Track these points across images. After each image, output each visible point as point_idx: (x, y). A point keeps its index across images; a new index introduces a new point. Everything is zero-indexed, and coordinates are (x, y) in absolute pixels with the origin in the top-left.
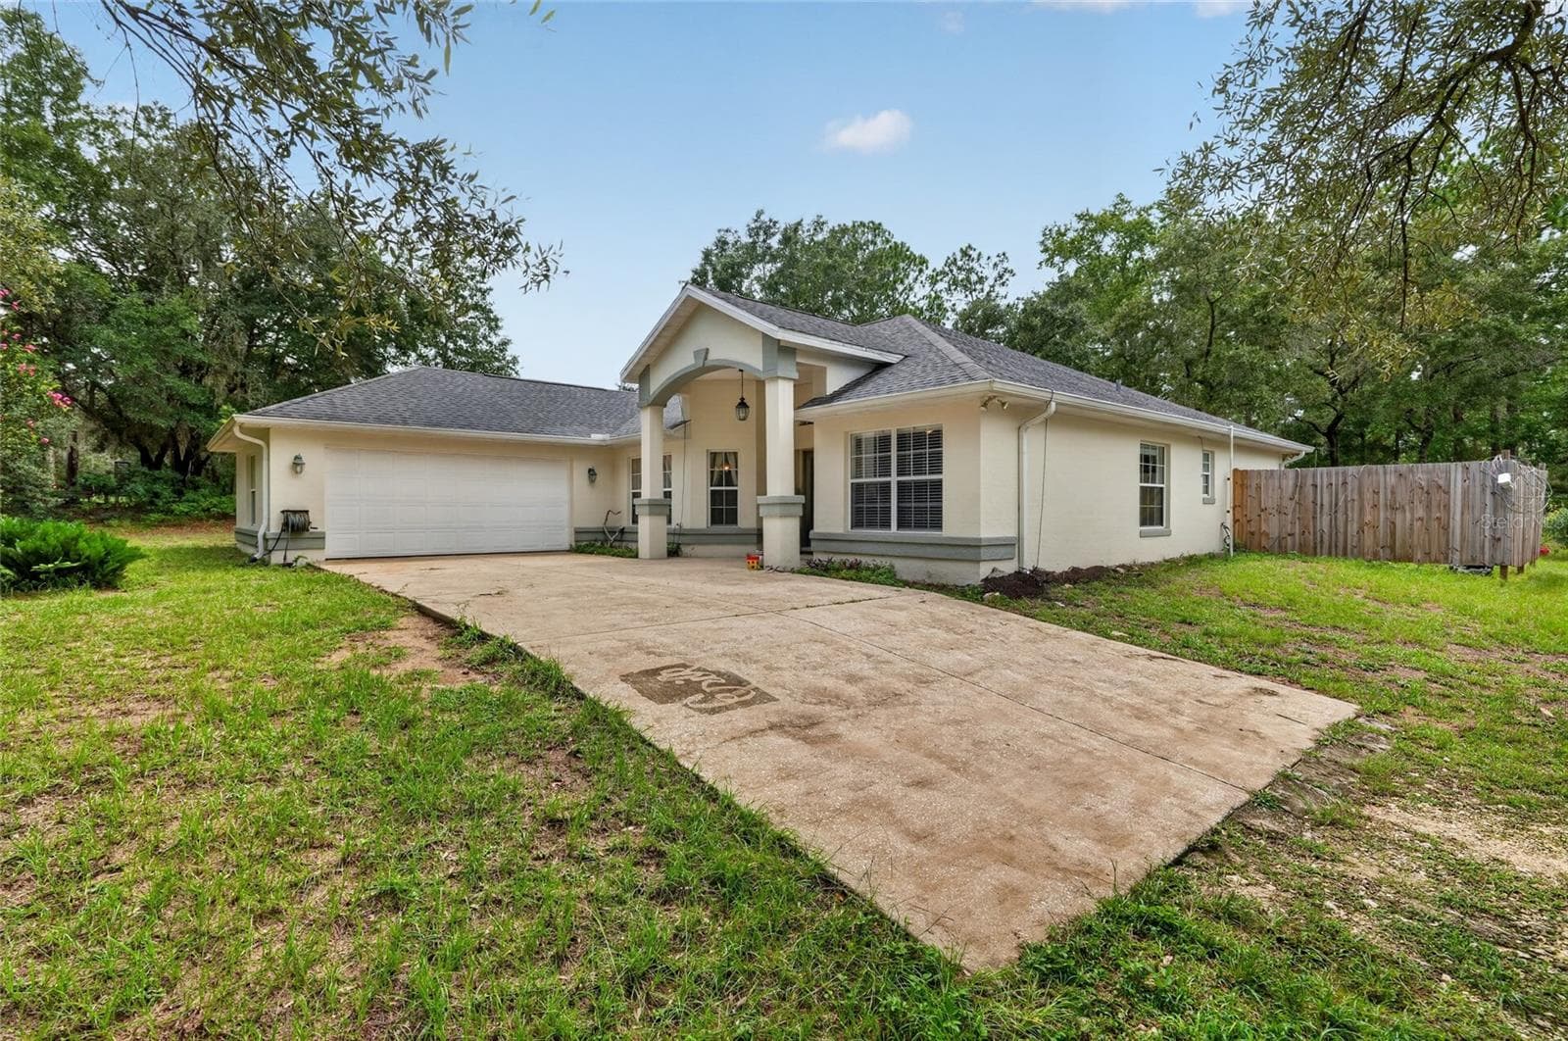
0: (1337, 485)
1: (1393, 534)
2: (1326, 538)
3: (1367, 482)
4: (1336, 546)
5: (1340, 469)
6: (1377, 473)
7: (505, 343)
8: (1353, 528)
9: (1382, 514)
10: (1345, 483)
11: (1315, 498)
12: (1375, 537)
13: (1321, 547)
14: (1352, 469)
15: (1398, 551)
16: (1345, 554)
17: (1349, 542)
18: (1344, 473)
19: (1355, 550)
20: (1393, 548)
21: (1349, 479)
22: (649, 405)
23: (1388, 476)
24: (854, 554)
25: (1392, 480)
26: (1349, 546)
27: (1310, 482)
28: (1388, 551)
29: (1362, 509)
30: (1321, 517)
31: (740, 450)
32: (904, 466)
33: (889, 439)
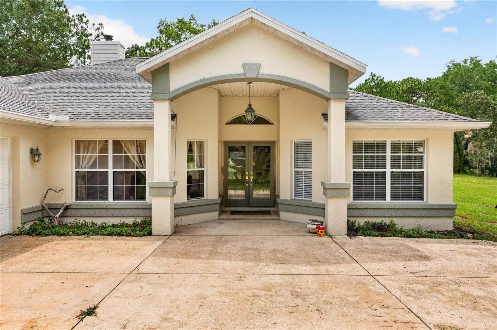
22: (169, 99)
31: (207, 141)
32: (395, 163)
33: (384, 145)
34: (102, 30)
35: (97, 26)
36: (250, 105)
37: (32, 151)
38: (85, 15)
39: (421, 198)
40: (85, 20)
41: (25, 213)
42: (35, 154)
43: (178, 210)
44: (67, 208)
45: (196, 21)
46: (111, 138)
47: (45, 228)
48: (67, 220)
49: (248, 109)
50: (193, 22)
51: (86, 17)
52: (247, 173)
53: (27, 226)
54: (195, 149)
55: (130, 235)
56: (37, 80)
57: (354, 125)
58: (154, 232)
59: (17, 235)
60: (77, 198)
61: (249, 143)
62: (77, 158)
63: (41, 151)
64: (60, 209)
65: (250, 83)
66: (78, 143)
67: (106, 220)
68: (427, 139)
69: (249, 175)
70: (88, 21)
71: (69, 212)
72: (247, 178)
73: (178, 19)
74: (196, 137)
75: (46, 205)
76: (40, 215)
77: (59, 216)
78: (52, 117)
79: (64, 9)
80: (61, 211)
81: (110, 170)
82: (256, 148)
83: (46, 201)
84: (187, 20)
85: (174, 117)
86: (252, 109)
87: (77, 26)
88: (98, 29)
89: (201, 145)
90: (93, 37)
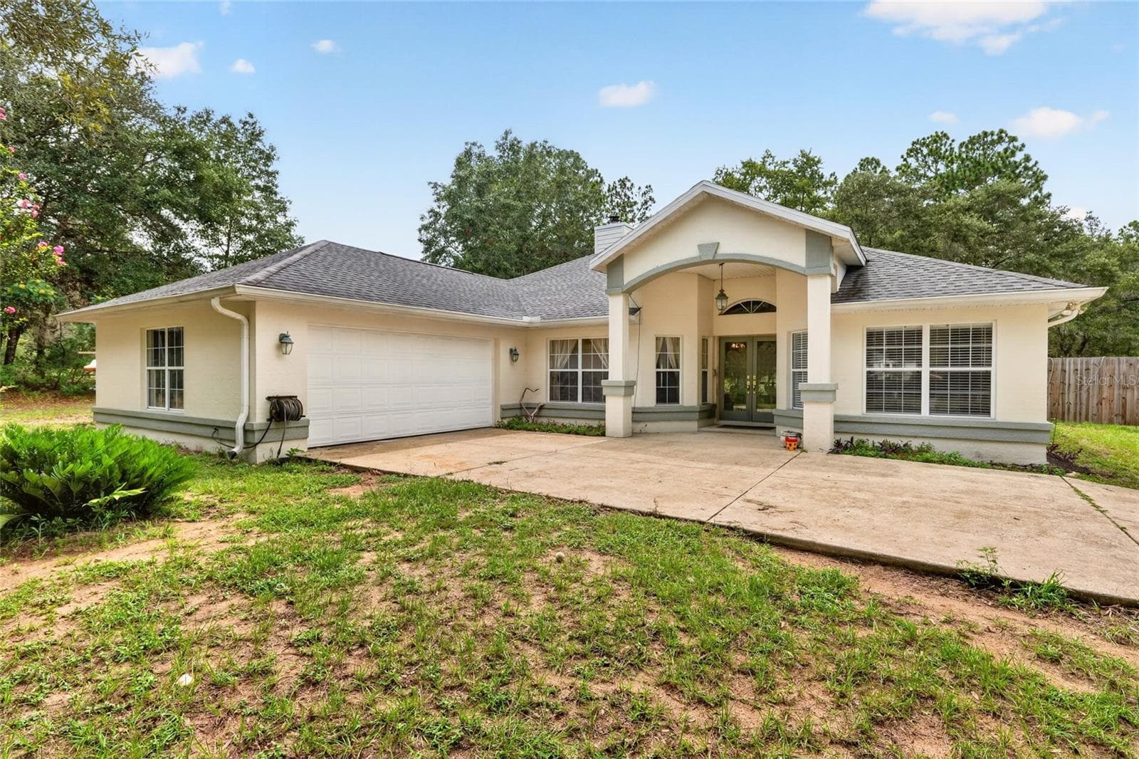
0: (1081, 370)
1: (1124, 406)
2: (1072, 407)
3: (1106, 369)
4: (1080, 414)
5: (1085, 359)
6: (1113, 362)
7: (290, 224)
8: (1094, 401)
9: (1116, 392)
10: (1087, 369)
11: (1064, 379)
12: (1110, 408)
13: (1068, 414)
14: (1093, 360)
15: (1128, 417)
16: (1087, 419)
17: (1090, 411)
18: (1087, 362)
19: (1095, 417)
20: (1124, 417)
21: (1091, 367)
22: (623, 293)
23: (1121, 366)
24: (885, 435)
25: (1124, 367)
26: (1090, 414)
27: (1060, 367)
28: (1120, 418)
29: (1100, 388)
30: (1069, 394)
31: (683, 336)
32: (937, 357)
33: (919, 333)
34: (651, 194)
35: (644, 190)
36: (722, 291)
37: (511, 350)
38: (629, 178)
39: (987, 411)
40: (628, 184)
41: (504, 409)
42: (513, 353)
43: (638, 414)
44: (542, 408)
45: (773, 157)
46: (580, 336)
47: (518, 424)
48: (540, 420)
49: (719, 295)
50: (770, 160)
51: (629, 181)
52: (748, 377)
53: (506, 422)
54: (669, 346)
55: (585, 435)
56: (533, 280)
57: (855, 306)
58: (607, 433)
59: (497, 428)
60: (551, 399)
61: (752, 337)
62: (552, 358)
63: (518, 351)
64: (535, 408)
65: (722, 264)
66: (553, 343)
67: (573, 422)
68: (996, 320)
69: (751, 380)
70: (632, 185)
71: (544, 412)
72: (748, 383)
73: (743, 163)
74: (669, 332)
75: (525, 404)
76: (518, 413)
77: (535, 416)
78: (526, 319)
79: (599, 180)
80: (536, 411)
81: (580, 370)
82: (760, 344)
83: (524, 401)
84: (759, 161)
85: (633, 311)
86: (725, 295)
87: (620, 196)
88: (645, 193)
89: (676, 341)
90: (639, 206)
